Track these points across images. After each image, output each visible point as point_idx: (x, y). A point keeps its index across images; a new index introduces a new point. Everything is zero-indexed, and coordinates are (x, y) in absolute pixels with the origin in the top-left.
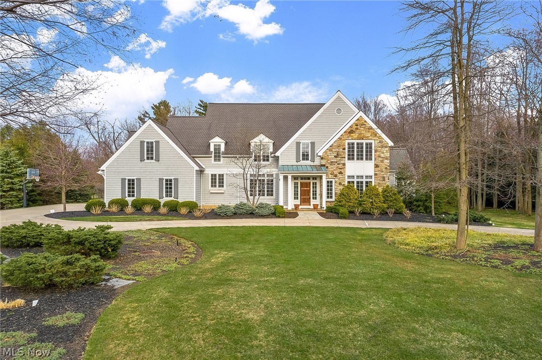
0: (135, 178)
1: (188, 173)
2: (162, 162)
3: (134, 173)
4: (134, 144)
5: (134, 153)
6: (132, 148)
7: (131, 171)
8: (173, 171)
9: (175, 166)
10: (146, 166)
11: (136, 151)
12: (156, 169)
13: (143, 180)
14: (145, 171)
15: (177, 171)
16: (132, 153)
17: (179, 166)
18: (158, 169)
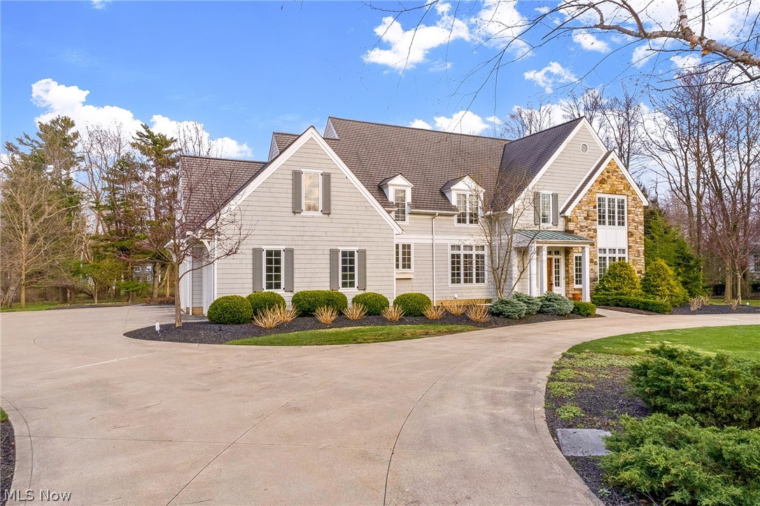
0: (281, 248)
1: (383, 240)
2: (336, 216)
3: (280, 238)
4: (280, 176)
5: (278, 195)
6: (276, 185)
7: (273, 233)
8: (356, 235)
9: (360, 226)
10: (304, 224)
11: (284, 191)
12: (324, 229)
13: (299, 252)
14: (302, 234)
15: (364, 235)
16: (275, 195)
17: (367, 226)
18: (327, 229)
